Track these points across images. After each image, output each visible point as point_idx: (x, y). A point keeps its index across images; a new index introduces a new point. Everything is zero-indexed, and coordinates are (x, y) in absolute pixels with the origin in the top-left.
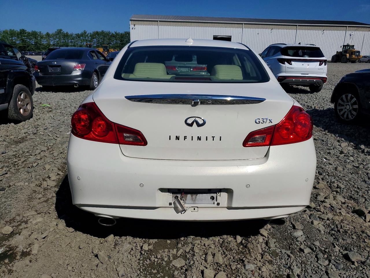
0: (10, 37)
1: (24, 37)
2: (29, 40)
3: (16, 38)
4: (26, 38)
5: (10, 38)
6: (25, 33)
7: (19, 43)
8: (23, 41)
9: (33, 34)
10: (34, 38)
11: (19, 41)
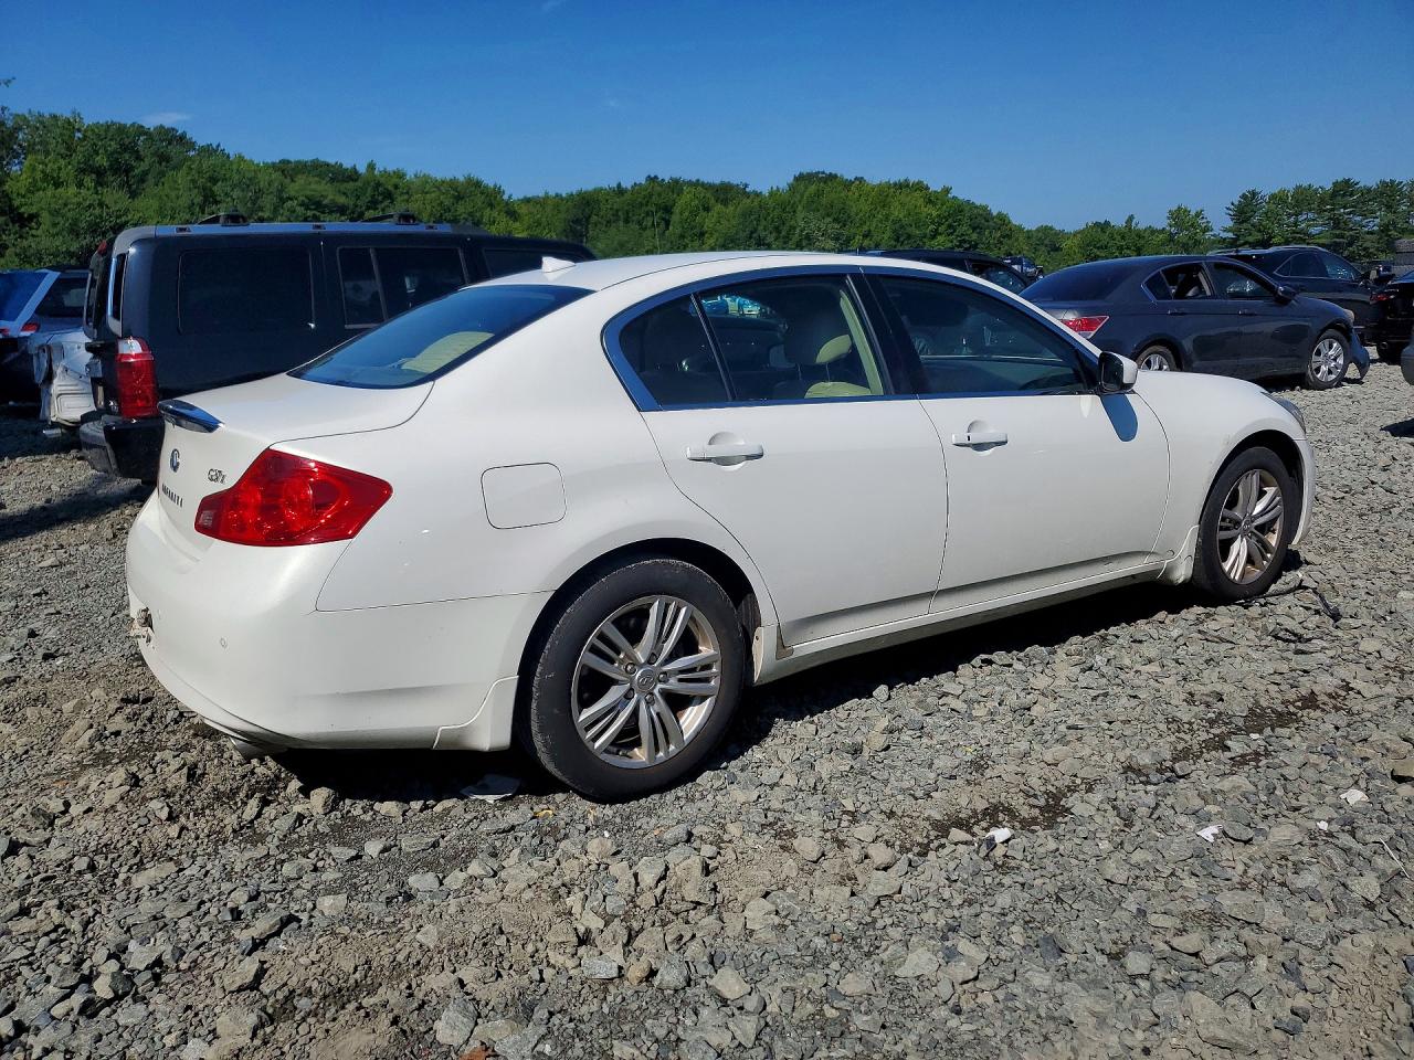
0: (1289, 215)
1: (1342, 210)
2: (1358, 218)
3: (1311, 215)
4: (1350, 213)
5: (1289, 218)
6: (1352, 195)
7: (1321, 232)
8: (1336, 223)
9: (1382, 194)
10: (1380, 210)
11: (1322, 225)
